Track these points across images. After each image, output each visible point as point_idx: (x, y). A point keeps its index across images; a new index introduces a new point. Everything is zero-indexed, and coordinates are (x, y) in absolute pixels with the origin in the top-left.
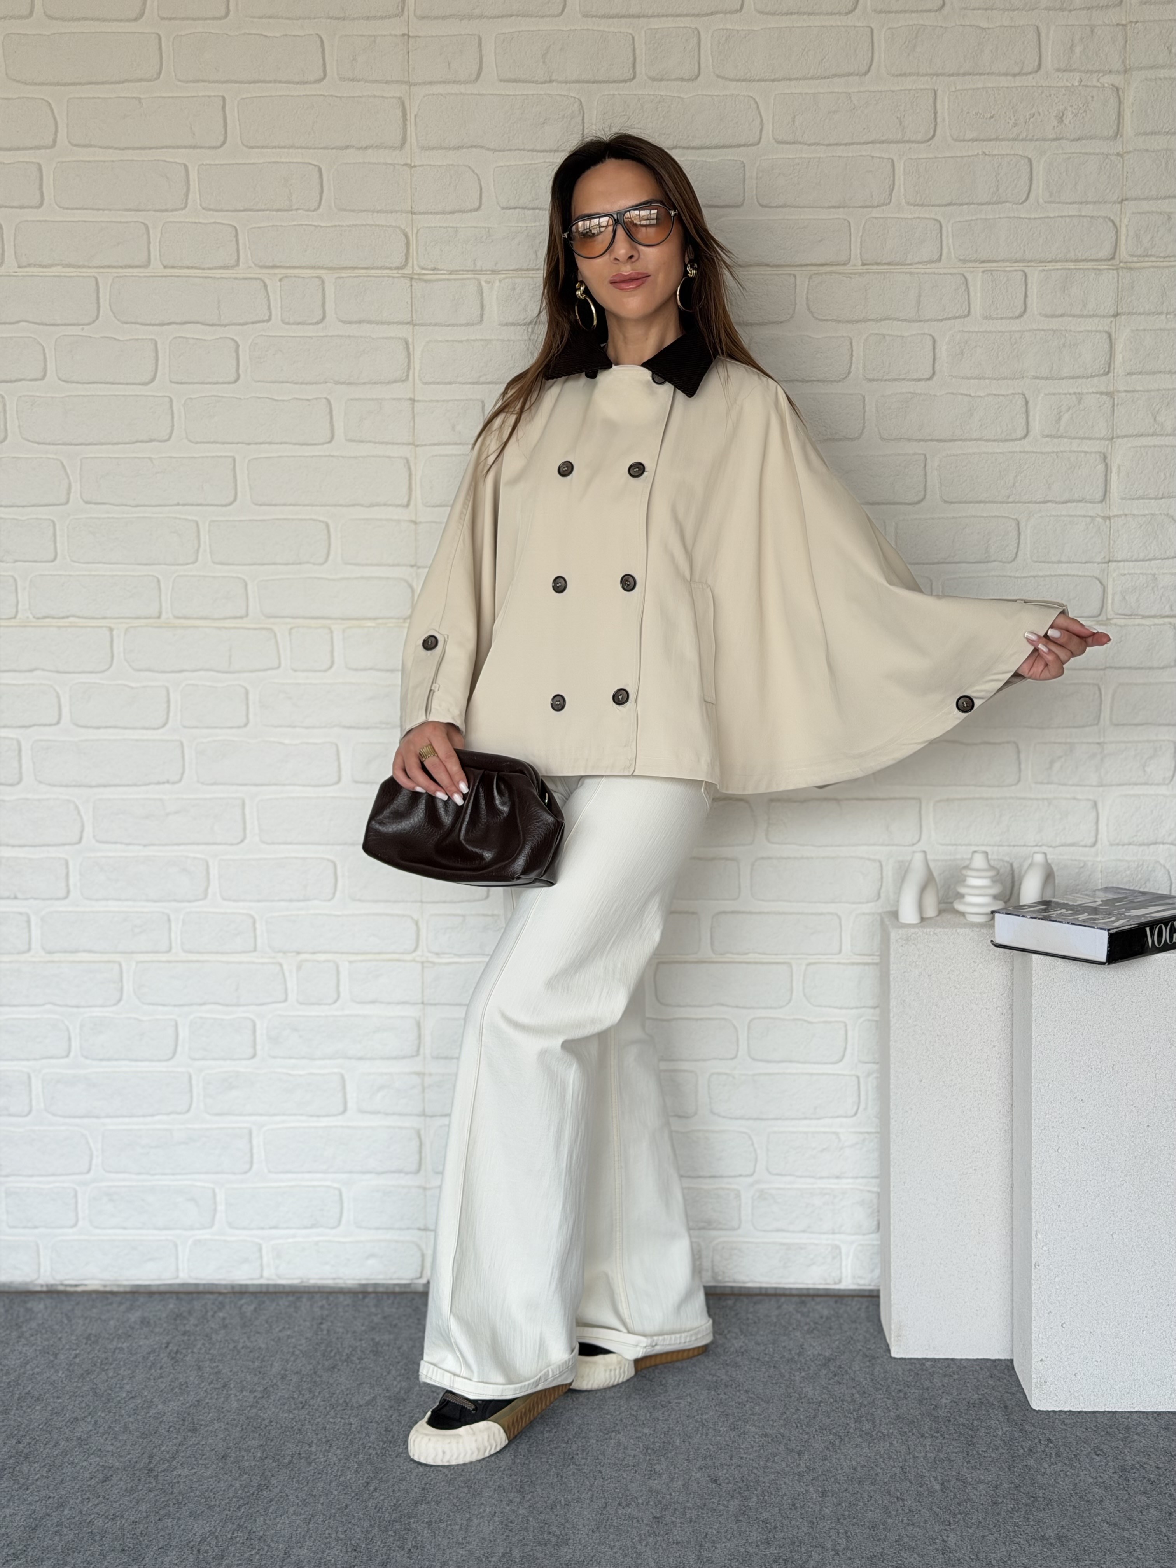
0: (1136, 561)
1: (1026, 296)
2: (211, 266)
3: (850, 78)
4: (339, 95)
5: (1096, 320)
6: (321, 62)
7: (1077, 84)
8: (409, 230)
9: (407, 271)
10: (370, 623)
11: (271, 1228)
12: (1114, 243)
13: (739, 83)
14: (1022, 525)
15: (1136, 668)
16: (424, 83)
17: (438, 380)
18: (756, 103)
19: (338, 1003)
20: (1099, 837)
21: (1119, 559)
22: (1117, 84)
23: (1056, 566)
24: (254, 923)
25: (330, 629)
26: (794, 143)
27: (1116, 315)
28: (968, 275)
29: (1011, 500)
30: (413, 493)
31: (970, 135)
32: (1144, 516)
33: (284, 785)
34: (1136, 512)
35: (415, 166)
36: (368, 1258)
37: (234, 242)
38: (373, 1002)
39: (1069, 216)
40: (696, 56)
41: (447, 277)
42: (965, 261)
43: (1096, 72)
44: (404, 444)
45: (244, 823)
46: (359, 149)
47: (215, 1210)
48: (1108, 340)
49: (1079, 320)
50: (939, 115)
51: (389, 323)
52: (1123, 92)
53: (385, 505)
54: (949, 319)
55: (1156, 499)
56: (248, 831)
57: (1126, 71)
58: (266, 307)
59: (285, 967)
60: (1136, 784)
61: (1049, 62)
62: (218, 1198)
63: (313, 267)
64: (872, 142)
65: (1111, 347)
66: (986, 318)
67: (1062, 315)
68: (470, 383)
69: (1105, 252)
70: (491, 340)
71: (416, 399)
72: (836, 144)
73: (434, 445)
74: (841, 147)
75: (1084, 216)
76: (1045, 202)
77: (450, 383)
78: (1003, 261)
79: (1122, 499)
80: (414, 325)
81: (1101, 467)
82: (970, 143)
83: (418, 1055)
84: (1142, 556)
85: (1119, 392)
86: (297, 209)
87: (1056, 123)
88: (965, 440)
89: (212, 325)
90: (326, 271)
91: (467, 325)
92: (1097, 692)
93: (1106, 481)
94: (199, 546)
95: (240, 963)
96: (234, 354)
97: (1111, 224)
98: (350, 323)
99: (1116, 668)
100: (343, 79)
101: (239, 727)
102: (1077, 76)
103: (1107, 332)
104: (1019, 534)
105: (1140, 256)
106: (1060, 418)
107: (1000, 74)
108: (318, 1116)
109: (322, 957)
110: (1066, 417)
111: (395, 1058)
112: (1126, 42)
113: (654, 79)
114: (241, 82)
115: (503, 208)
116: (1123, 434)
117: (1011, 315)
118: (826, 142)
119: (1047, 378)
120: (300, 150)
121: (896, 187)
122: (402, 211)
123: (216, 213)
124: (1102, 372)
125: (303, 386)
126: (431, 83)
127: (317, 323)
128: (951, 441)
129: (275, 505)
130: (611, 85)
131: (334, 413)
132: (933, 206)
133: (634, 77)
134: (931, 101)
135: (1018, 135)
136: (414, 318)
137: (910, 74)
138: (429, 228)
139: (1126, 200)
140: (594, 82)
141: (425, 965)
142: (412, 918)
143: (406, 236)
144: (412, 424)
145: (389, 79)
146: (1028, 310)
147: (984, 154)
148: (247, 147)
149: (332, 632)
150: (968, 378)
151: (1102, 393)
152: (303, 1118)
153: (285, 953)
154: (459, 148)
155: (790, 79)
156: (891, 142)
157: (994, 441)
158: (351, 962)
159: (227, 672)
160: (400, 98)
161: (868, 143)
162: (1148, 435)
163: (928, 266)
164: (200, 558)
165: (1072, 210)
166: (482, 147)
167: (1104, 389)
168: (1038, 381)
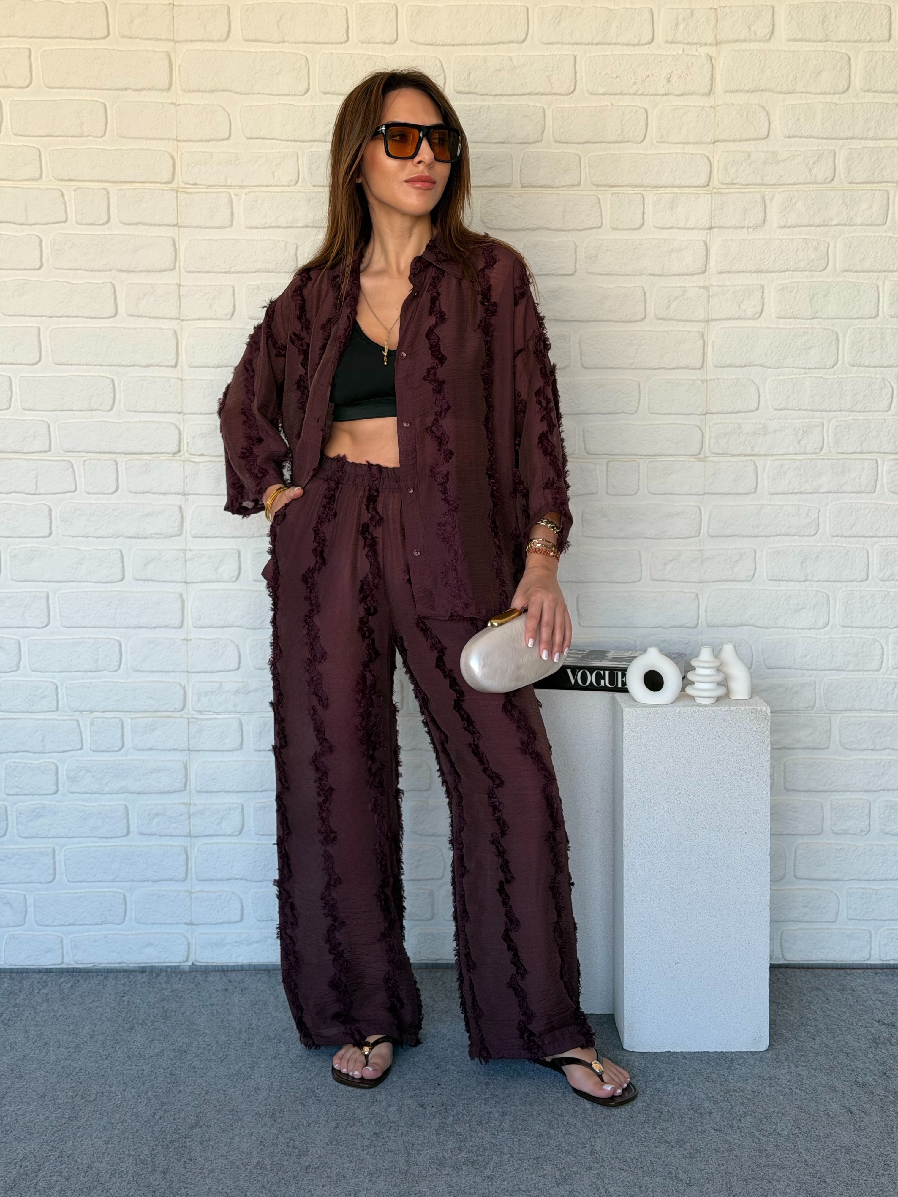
0: (726, 413)
1: (644, 213)
2: (19, 178)
3: (511, 44)
4: (120, 49)
5: (696, 231)
6: (106, 23)
7: (680, 53)
8: (174, 154)
9: (174, 185)
10: (146, 457)
11: (69, 925)
12: (709, 174)
13: (427, 47)
14: (642, 385)
15: (727, 494)
16: (187, 41)
17: (199, 270)
18: (441, 62)
19: (123, 750)
20: (700, 621)
21: (714, 411)
22: (710, 54)
23: (667, 416)
24: (57, 688)
25: (116, 461)
26: (469, 93)
27: (710, 228)
28: (599, 196)
29: (633, 367)
30: (180, 356)
31: (601, 90)
32: (732, 379)
33: (80, 582)
34: (725, 377)
35: (179, 105)
36: (146, 946)
37: (38, 161)
38: (150, 749)
39: (676, 153)
40: (395, 25)
41: (205, 190)
42: (598, 186)
43: (695, 44)
44: (172, 319)
45: (49, 611)
46: (135, 90)
47: (26, 910)
48: (705, 247)
49: (684, 231)
50: (577, 74)
51: (160, 225)
52: (715, 60)
53: (158, 366)
54: (587, 229)
55: (740, 367)
56: (51, 618)
57: (717, 44)
58: (63, 211)
59: (81, 722)
60: (726, 581)
61: (660, 36)
62: (28, 902)
63: (101, 181)
64: (528, 94)
65: (707, 253)
66: (614, 229)
67: (671, 228)
68: (224, 273)
69: (703, 180)
70: (238, 240)
71: (182, 284)
72: (502, 95)
73: (195, 319)
74: (505, 98)
75: (686, 153)
76: (658, 142)
77: (208, 272)
78: (626, 186)
79: (716, 367)
80: (180, 227)
81: (700, 343)
82: (601, 96)
83: (185, 790)
84: (730, 410)
85: (713, 286)
86: (87, 136)
87: (665, 83)
88: (599, 321)
89: (21, 224)
90: (110, 184)
91: (221, 227)
92: (698, 511)
93: (704, 353)
94: (12, 396)
95: (45, 720)
96: (38, 248)
97: (706, 159)
98: (129, 224)
99: (712, 494)
100: (123, 37)
101: (44, 537)
102: (681, 47)
103: (704, 241)
104: (640, 393)
105: (728, 184)
106: (669, 306)
107: (623, 45)
108: (107, 838)
109: (110, 715)
110: (674, 305)
111: (168, 792)
112: (717, 22)
113: (362, 43)
114: (43, 38)
115: (248, 138)
116: (716, 318)
117: (633, 227)
118: (494, 93)
119: (660, 275)
120: (88, 91)
121: (546, 129)
122: (169, 139)
123: (24, 138)
124: (700, 271)
125: (93, 273)
126: (192, 41)
127: (103, 224)
128: (588, 321)
129: (72, 365)
130: (330, 45)
131: (118, 293)
132: (574, 143)
133: (347, 41)
134: (572, 63)
135: (637, 91)
136: (179, 222)
137: (557, 43)
138: (190, 152)
139: (718, 141)
140: (317, 43)
141: (191, 720)
142: (181, 685)
143: (172, 157)
144: (178, 304)
145: (159, 37)
146: (645, 223)
147: (612, 105)
148: (48, 87)
149: (117, 463)
150: (601, 274)
151: (700, 287)
152: (96, 839)
153: (81, 712)
154: (213, 91)
155: (466, 45)
156: (542, 94)
157: (621, 322)
158: (132, 718)
159: (34, 494)
160: (167, 52)
161: (525, 95)
162: (735, 319)
163: (571, 189)
164: (12, 404)
165: (678, 149)
166: (231, 91)
167: (702, 284)
168: (653, 277)
